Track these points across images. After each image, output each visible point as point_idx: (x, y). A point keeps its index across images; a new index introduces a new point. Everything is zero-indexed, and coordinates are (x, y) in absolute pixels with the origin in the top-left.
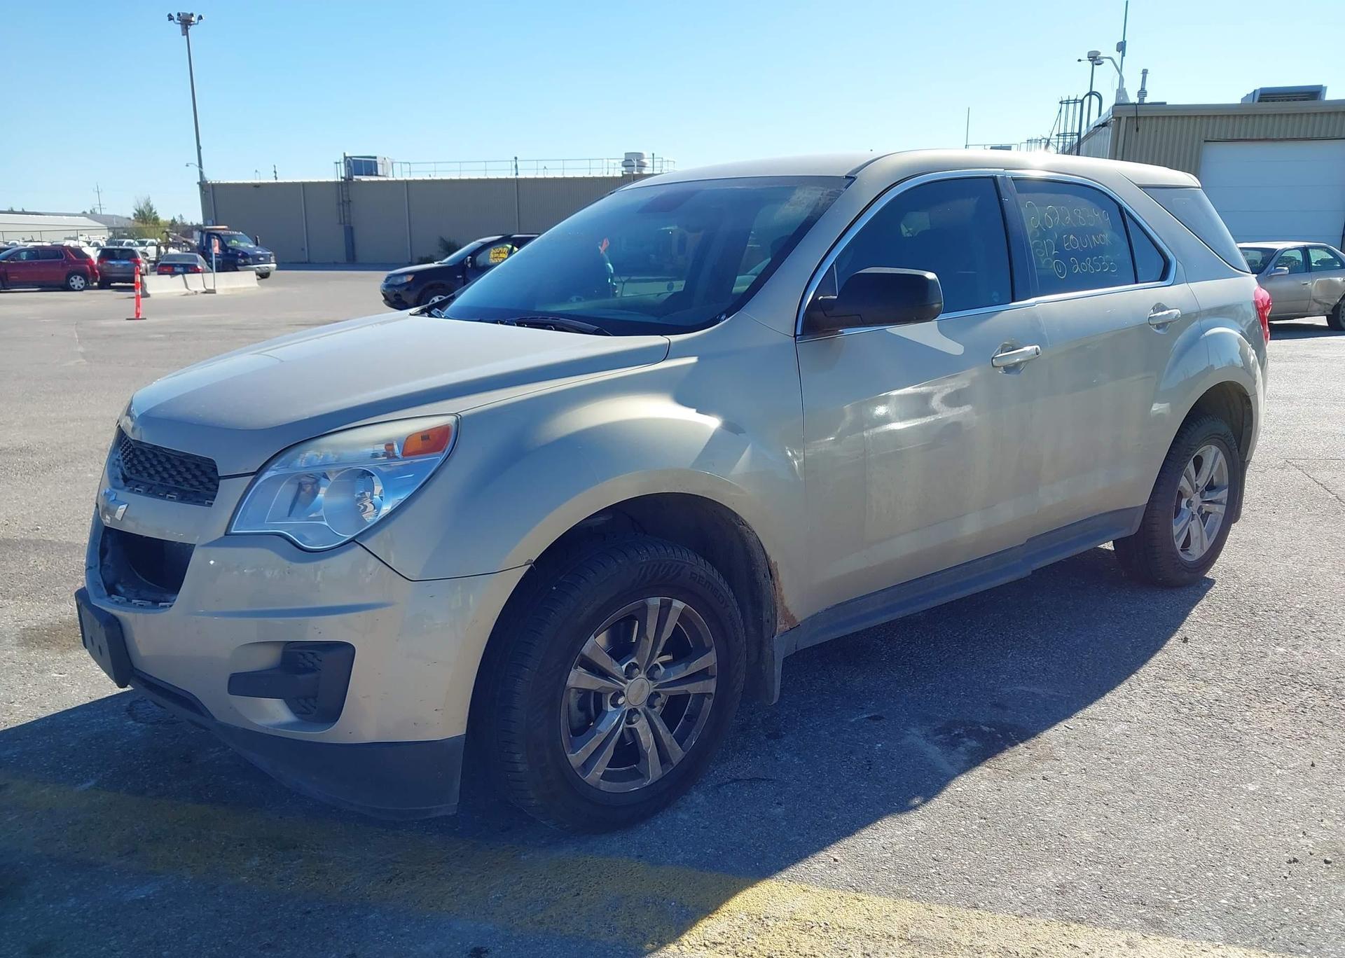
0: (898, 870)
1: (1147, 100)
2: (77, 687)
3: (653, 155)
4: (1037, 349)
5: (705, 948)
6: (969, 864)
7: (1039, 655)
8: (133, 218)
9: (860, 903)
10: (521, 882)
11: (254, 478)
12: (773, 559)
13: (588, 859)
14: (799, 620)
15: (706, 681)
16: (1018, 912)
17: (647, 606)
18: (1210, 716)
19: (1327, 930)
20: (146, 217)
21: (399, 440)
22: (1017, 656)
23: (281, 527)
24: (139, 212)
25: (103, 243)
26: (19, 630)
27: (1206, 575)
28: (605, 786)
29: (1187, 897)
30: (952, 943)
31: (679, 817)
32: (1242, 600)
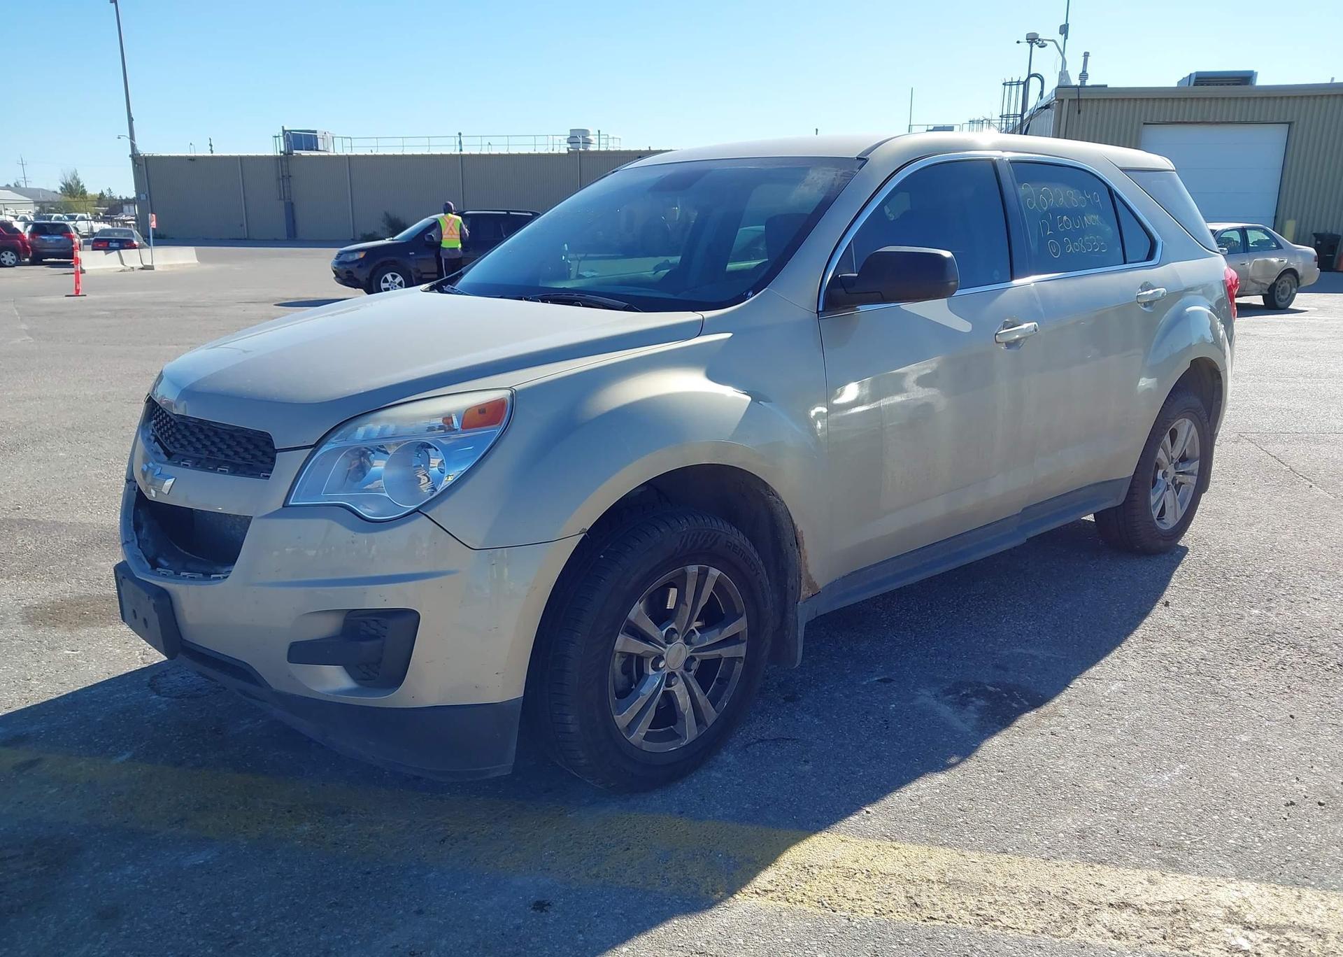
0: (928, 821)
1: (1088, 83)
2: (93, 663)
3: (599, 131)
4: (1035, 325)
5: (757, 896)
6: (994, 813)
7: (1031, 620)
8: (59, 192)
9: (897, 851)
10: (571, 839)
11: (312, 451)
12: (799, 528)
13: (633, 816)
14: (821, 587)
15: (738, 646)
16: (1045, 856)
17: (686, 573)
18: (1199, 673)
19: (1327, 864)
20: (73, 191)
21: (458, 414)
22: (1011, 620)
23: (343, 498)
24: (66, 185)
25: (31, 218)
26: (21, 608)
27: (1179, 543)
28: (648, 746)
29: (1198, 838)
30: (988, 885)
31: (713, 775)
32: (1214, 565)
